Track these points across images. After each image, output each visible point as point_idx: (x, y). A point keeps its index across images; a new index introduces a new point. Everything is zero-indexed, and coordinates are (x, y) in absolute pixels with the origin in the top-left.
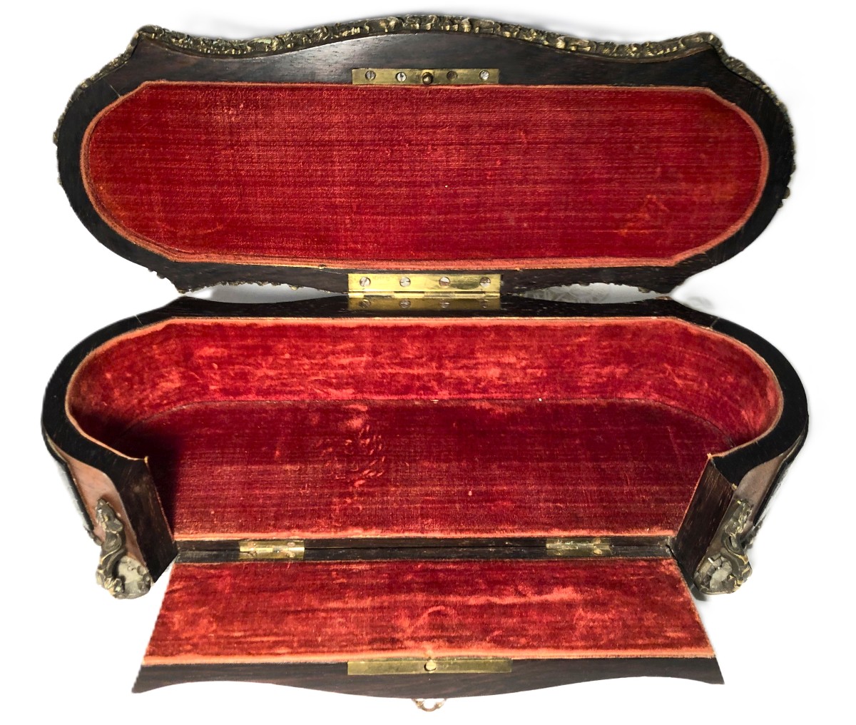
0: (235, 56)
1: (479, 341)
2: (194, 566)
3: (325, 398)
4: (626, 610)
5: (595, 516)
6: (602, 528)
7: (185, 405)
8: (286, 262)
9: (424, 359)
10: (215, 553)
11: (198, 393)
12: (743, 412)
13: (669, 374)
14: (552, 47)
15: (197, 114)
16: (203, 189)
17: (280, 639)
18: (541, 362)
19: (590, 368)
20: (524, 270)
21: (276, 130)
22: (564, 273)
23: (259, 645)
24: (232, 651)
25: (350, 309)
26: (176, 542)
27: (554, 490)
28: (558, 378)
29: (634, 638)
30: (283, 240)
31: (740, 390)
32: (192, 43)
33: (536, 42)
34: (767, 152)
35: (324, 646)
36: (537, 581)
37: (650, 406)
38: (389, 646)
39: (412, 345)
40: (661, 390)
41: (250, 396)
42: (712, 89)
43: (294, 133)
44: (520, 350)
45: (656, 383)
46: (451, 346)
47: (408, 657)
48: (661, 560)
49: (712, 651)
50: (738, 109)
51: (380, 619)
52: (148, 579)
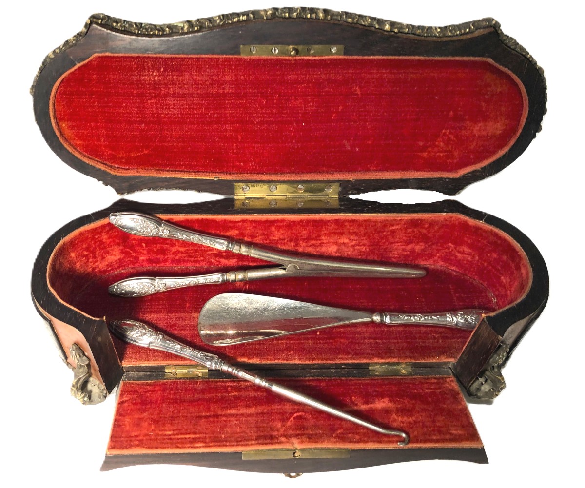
0: (158, 36)
1: (324, 229)
2: (136, 383)
3: (217, 265)
4: (424, 414)
5: (402, 349)
6: (406, 357)
7: (123, 270)
8: (192, 175)
9: (286, 241)
10: (149, 373)
11: (132, 262)
12: (502, 278)
13: (452, 250)
14: (381, 29)
15: (131, 75)
16: (135, 126)
17: (198, 436)
18: (365, 242)
19: (398, 246)
20: (356, 180)
21: (186, 86)
22: (383, 182)
23: (183, 440)
24: (166, 445)
25: (235, 208)
26: (123, 367)
27: (375, 331)
28: (376, 252)
29: (430, 435)
30: (190, 160)
31: (501, 263)
32: (127, 26)
33: (371, 26)
34: (527, 101)
35: (226, 441)
36: (364, 393)
37: (438, 269)
38: (269, 441)
39: (278, 232)
40: (445, 259)
41: (167, 263)
42: (492, 58)
43: (198, 89)
44: (352, 235)
45: (443, 255)
46: (304, 232)
47: (282, 449)
48: (446, 378)
49: (482, 443)
50: (510, 72)
51: (262, 421)
52: (105, 392)
